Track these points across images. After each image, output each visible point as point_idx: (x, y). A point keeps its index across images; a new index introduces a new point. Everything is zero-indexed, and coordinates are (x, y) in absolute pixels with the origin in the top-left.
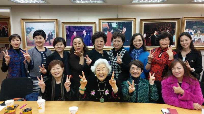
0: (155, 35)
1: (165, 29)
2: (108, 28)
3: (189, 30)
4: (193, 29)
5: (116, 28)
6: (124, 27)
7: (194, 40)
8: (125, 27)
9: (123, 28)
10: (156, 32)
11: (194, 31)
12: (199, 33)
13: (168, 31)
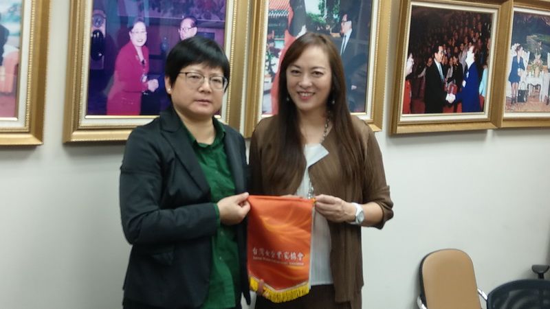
0: (438, 65)
1: (466, 40)
2: (289, 14)
3: (517, 50)
4: (526, 49)
5: (320, 18)
6: (345, 18)
7: (528, 91)
8: (348, 20)
9: (341, 21)
10: (440, 49)
11: (529, 53)
12: (539, 62)
13: (472, 48)
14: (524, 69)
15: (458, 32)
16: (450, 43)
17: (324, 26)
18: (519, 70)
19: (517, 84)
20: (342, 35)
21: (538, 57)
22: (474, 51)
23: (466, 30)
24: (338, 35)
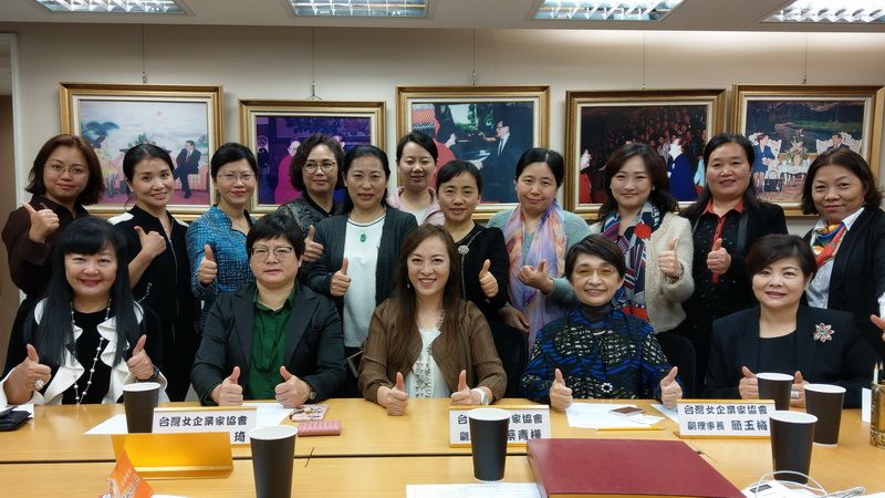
2: (436, 126)
3: (759, 139)
4: (774, 137)
5: (470, 127)
7: (781, 180)
8: (504, 126)
9: (496, 127)
11: (780, 141)
12: (801, 149)
13: (677, 141)
14: (773, 158)
15: (654, 126)
16: (643, 137)
17: (476, 133)
18: (764, 159)
19: (762, 173)
20: (499, 139)
21: (797, 146)
22: (680, 144)
23: (666, 124)
24: (493, 139)
